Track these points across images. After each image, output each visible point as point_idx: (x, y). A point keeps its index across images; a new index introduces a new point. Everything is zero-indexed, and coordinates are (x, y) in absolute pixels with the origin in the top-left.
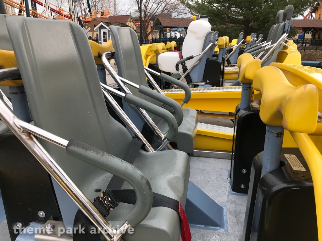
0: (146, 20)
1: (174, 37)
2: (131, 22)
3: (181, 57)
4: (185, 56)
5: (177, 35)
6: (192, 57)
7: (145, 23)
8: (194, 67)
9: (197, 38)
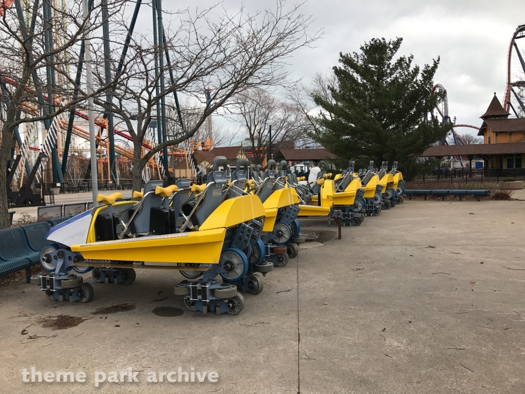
0: (262, 150)
1: (300, 171)
2: (243, 155)
3: (308, 182)
4: (309, 182)
5: (304, 169)
6: (312, 183)
7: (260, 155)
8: (314, 187)
9: (315, 175)
